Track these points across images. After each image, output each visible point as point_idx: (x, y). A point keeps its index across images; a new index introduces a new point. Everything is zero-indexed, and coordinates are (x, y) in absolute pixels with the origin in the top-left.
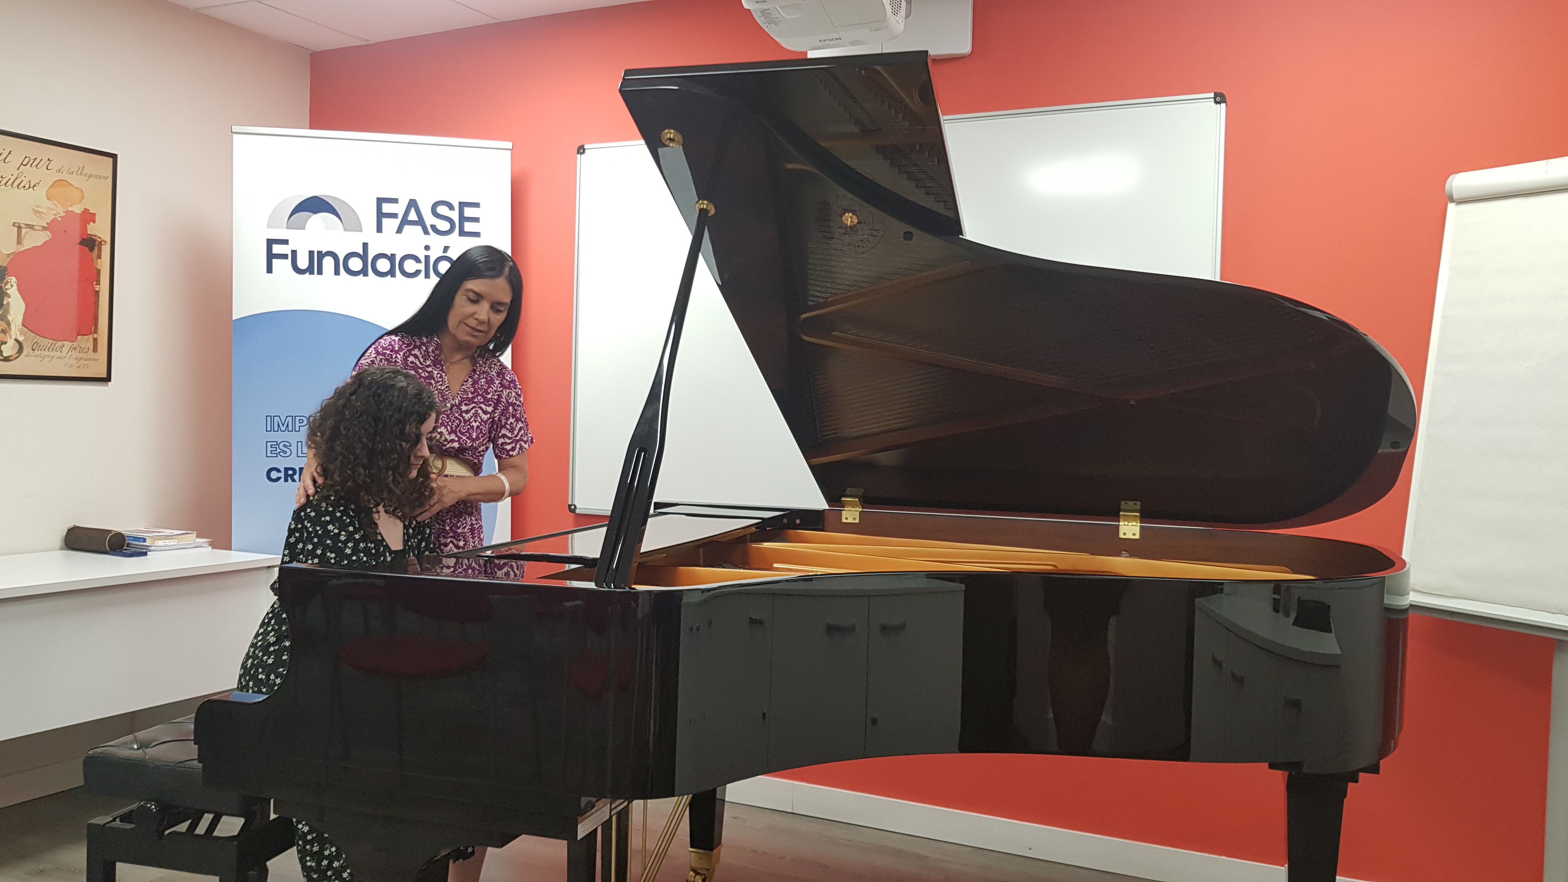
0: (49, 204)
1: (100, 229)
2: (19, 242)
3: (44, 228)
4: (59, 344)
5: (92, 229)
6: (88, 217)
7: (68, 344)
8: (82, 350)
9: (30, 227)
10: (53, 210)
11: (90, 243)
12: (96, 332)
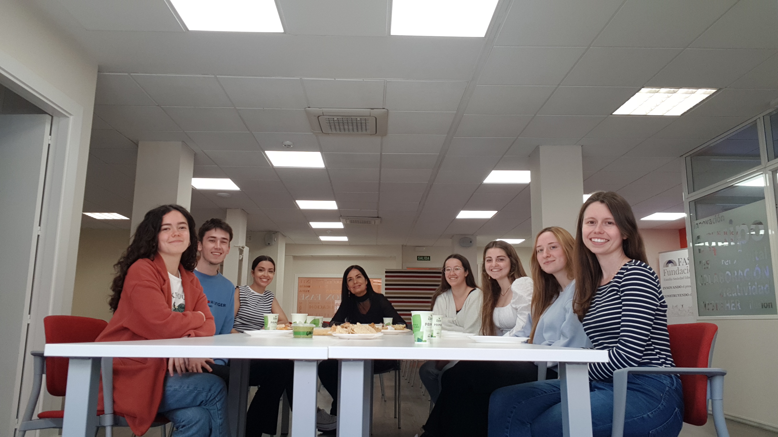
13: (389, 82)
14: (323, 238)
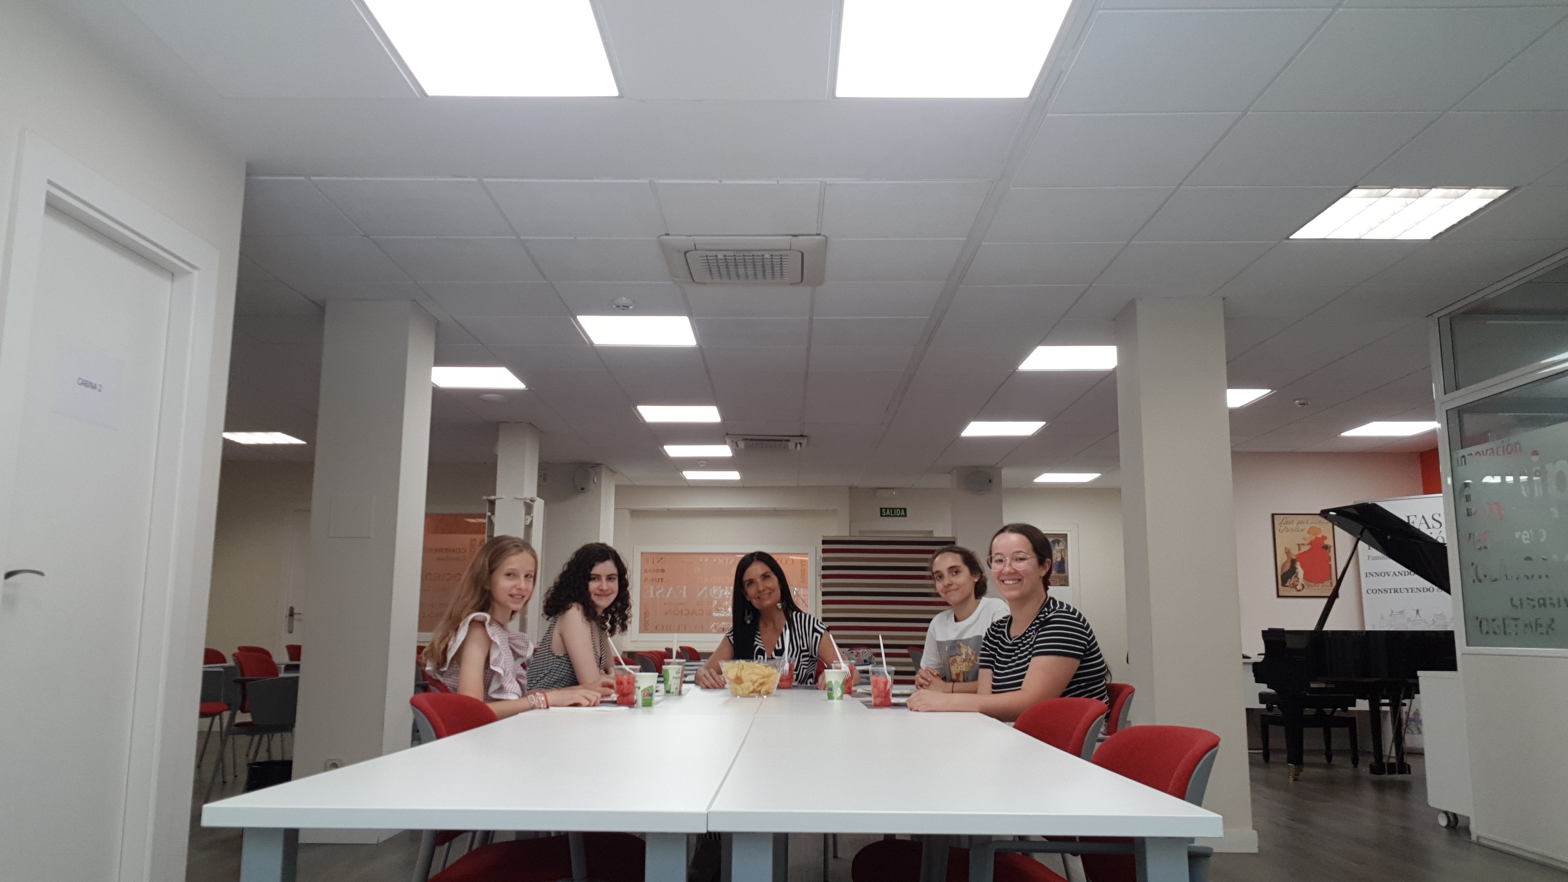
0: (1308, 535)
1: (1329, 542)
2: (1299, 550)
3: (1308, 544)
4: (1317, 584)
5: (1326, 542)
6: (1324, 538)
7: (1321, 585)
8: (1327, 586)
9: (1303, 544)
10: (1310, 538)
11: (1326, 547)
12: (1331, 579)
13: (830, 184)
14: (690, 475)
